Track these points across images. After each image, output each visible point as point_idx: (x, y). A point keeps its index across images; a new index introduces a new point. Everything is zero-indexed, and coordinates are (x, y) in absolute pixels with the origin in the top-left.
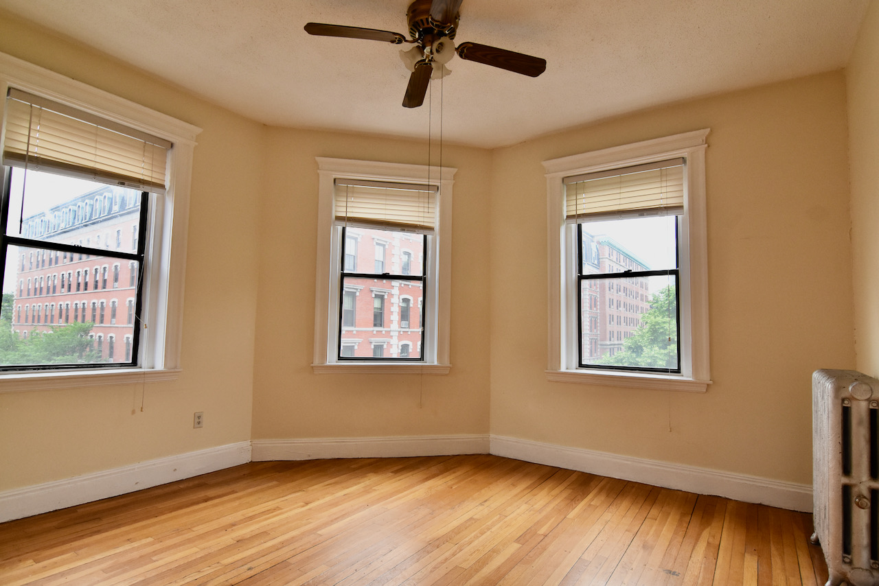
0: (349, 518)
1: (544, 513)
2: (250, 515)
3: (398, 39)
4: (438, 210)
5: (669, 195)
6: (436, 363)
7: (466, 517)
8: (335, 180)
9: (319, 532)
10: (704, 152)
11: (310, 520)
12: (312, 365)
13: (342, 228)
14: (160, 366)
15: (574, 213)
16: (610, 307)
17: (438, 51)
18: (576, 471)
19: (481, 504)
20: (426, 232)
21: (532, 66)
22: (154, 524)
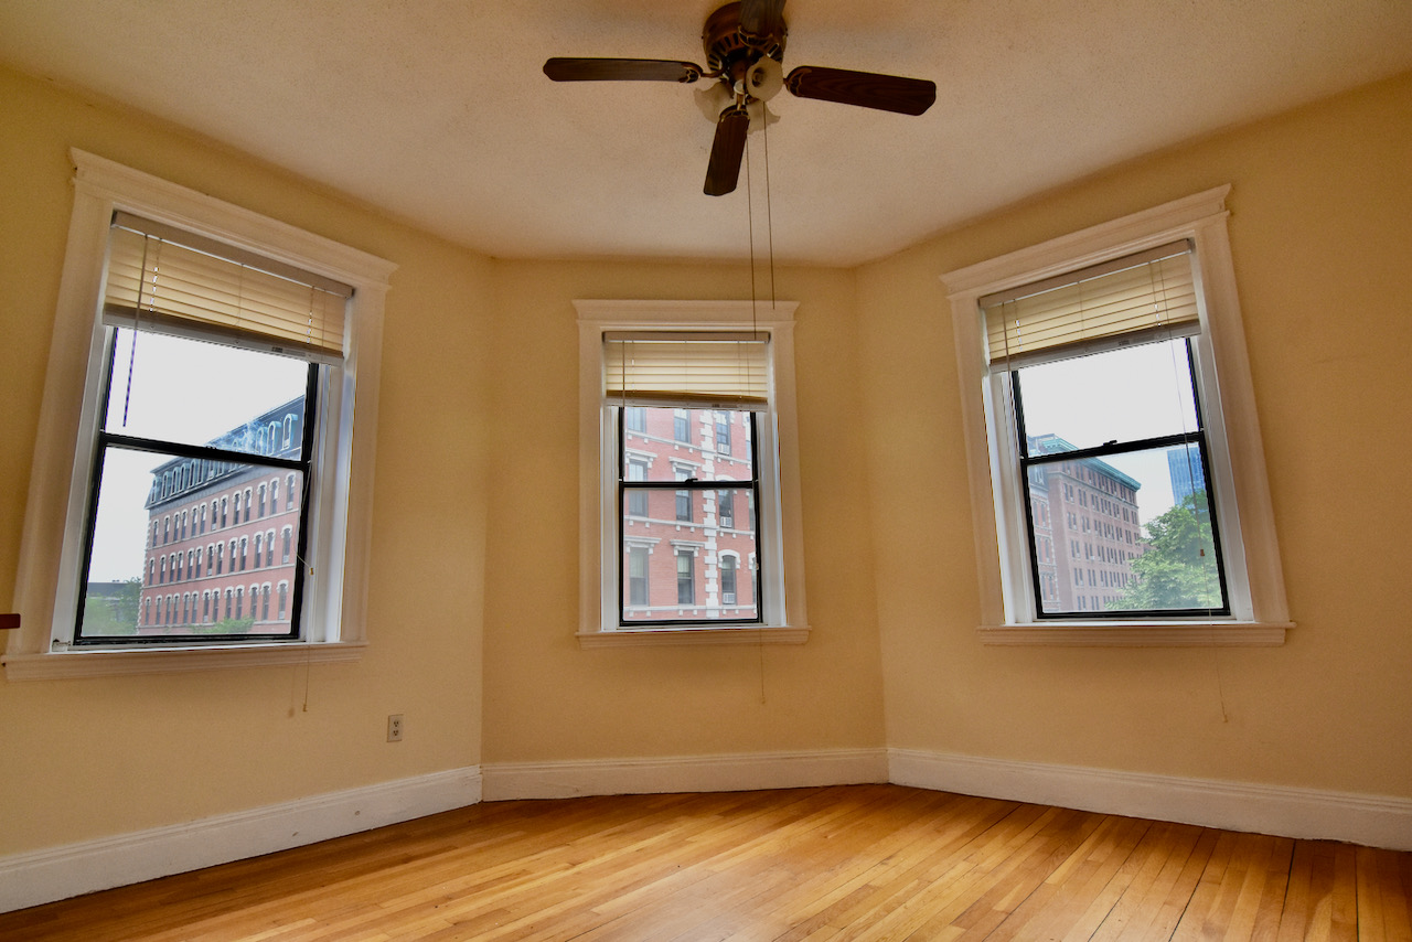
0: (648, 887)
1: (1001, 876)
2: (478, 882)
3: (690, 73)
4: (771, 370)
5: (1170, 305)
6: (784, 624)
7: (857, 884)
8: (603, 334)
9: (594, 910)
10: (1225, 226)
11: (578, 891)
12: (577, 633)
13: (617, 409)
14: (334, 637)
15: (1004, 354)
16: (1074, 555)
17: (756, 84)
18: (1050, 807)
19: (882, 863)
20: (754, 408)
21: (912, 97)
22: (319, 898)
